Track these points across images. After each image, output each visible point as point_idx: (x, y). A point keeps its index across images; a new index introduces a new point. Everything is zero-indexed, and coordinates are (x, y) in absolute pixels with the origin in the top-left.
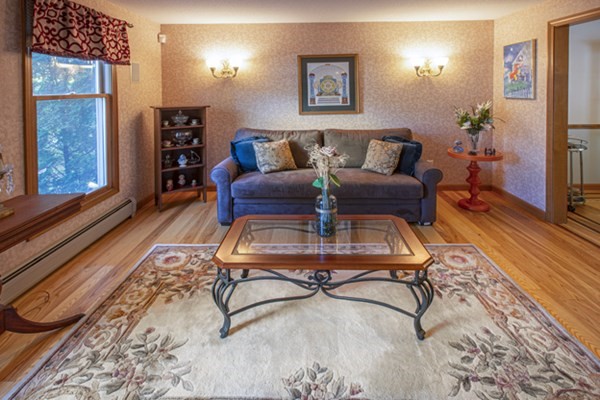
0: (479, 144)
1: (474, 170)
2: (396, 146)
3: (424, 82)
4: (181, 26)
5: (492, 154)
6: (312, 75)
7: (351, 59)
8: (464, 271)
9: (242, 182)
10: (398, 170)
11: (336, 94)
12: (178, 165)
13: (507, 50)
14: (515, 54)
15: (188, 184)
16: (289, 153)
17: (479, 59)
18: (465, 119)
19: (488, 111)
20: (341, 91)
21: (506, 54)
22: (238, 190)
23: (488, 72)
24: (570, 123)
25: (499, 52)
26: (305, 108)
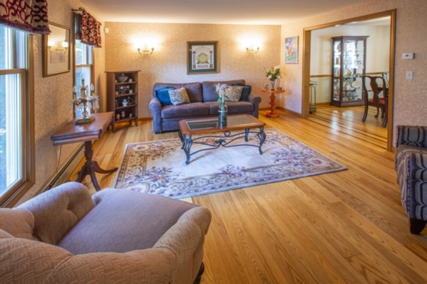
0: (275, 86)
1: (273, 98)
2: (240, 88)
3: (250, 56)
4: (118, 23)
5: (281, 90)
6: (194, 52)
7: (215, 44)
8: (272, 136)
9: (167, 109)
10: (241, 100)
11: (207, 62)
12: (122, 105)
13: (286, 40)
14: (290, 42)
15: (127, 116)
16: (186, 95)
17: (274, 44)
18: (269, 74)
19: (279, 70)
20: (209, 61)
21: (286, 42)
22: (165, 114)
23: (278, 51)
24: (311, 74)
25: (283, 41)
26: (191, 71)
